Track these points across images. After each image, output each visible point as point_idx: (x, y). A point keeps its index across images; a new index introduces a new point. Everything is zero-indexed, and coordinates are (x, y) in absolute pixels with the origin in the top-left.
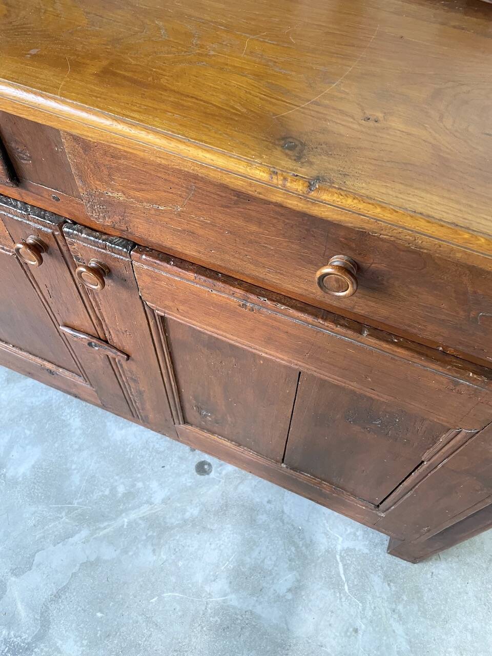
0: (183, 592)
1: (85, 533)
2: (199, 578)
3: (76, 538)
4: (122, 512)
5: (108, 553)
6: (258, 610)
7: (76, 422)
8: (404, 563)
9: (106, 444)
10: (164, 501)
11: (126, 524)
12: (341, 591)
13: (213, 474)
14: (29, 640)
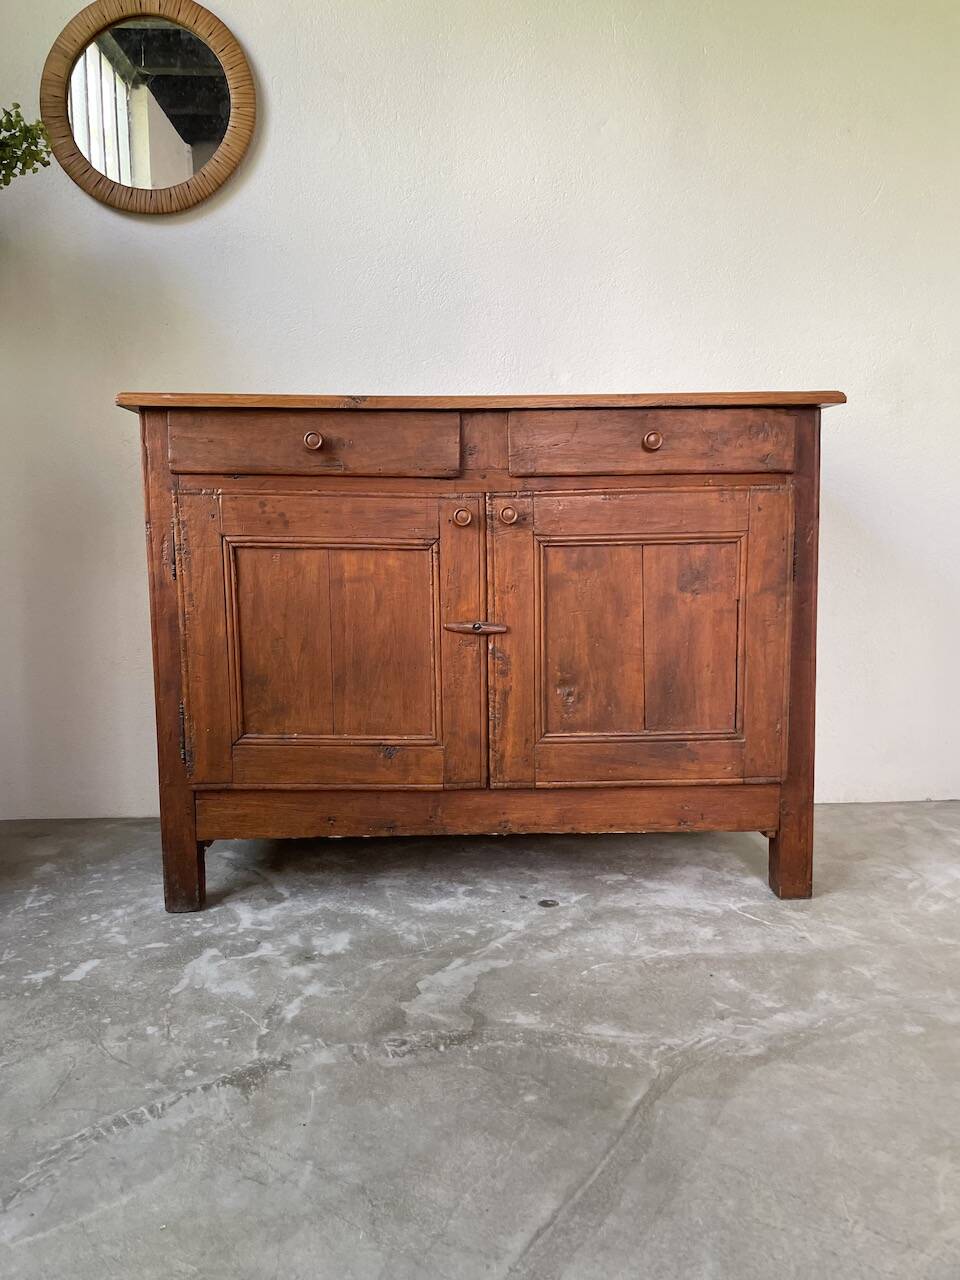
0: (609, 961)
1: (458, 961)
2: (616, 951)
3: (453, 965)
4: (488, 942)
5: (501, 964)
6: (698, 951)
7: (373, 912)
8: (802, 902)
9: (421, 915)
10: (526, 927)
11: (501, 947)
12: (764, 925)
13: (561, 904)
14: (470, 1029)
